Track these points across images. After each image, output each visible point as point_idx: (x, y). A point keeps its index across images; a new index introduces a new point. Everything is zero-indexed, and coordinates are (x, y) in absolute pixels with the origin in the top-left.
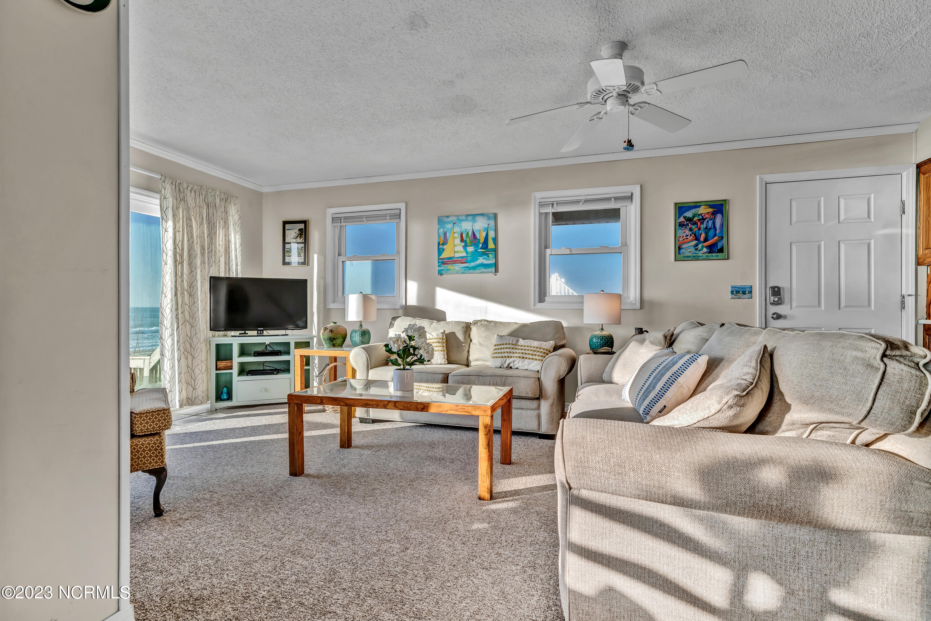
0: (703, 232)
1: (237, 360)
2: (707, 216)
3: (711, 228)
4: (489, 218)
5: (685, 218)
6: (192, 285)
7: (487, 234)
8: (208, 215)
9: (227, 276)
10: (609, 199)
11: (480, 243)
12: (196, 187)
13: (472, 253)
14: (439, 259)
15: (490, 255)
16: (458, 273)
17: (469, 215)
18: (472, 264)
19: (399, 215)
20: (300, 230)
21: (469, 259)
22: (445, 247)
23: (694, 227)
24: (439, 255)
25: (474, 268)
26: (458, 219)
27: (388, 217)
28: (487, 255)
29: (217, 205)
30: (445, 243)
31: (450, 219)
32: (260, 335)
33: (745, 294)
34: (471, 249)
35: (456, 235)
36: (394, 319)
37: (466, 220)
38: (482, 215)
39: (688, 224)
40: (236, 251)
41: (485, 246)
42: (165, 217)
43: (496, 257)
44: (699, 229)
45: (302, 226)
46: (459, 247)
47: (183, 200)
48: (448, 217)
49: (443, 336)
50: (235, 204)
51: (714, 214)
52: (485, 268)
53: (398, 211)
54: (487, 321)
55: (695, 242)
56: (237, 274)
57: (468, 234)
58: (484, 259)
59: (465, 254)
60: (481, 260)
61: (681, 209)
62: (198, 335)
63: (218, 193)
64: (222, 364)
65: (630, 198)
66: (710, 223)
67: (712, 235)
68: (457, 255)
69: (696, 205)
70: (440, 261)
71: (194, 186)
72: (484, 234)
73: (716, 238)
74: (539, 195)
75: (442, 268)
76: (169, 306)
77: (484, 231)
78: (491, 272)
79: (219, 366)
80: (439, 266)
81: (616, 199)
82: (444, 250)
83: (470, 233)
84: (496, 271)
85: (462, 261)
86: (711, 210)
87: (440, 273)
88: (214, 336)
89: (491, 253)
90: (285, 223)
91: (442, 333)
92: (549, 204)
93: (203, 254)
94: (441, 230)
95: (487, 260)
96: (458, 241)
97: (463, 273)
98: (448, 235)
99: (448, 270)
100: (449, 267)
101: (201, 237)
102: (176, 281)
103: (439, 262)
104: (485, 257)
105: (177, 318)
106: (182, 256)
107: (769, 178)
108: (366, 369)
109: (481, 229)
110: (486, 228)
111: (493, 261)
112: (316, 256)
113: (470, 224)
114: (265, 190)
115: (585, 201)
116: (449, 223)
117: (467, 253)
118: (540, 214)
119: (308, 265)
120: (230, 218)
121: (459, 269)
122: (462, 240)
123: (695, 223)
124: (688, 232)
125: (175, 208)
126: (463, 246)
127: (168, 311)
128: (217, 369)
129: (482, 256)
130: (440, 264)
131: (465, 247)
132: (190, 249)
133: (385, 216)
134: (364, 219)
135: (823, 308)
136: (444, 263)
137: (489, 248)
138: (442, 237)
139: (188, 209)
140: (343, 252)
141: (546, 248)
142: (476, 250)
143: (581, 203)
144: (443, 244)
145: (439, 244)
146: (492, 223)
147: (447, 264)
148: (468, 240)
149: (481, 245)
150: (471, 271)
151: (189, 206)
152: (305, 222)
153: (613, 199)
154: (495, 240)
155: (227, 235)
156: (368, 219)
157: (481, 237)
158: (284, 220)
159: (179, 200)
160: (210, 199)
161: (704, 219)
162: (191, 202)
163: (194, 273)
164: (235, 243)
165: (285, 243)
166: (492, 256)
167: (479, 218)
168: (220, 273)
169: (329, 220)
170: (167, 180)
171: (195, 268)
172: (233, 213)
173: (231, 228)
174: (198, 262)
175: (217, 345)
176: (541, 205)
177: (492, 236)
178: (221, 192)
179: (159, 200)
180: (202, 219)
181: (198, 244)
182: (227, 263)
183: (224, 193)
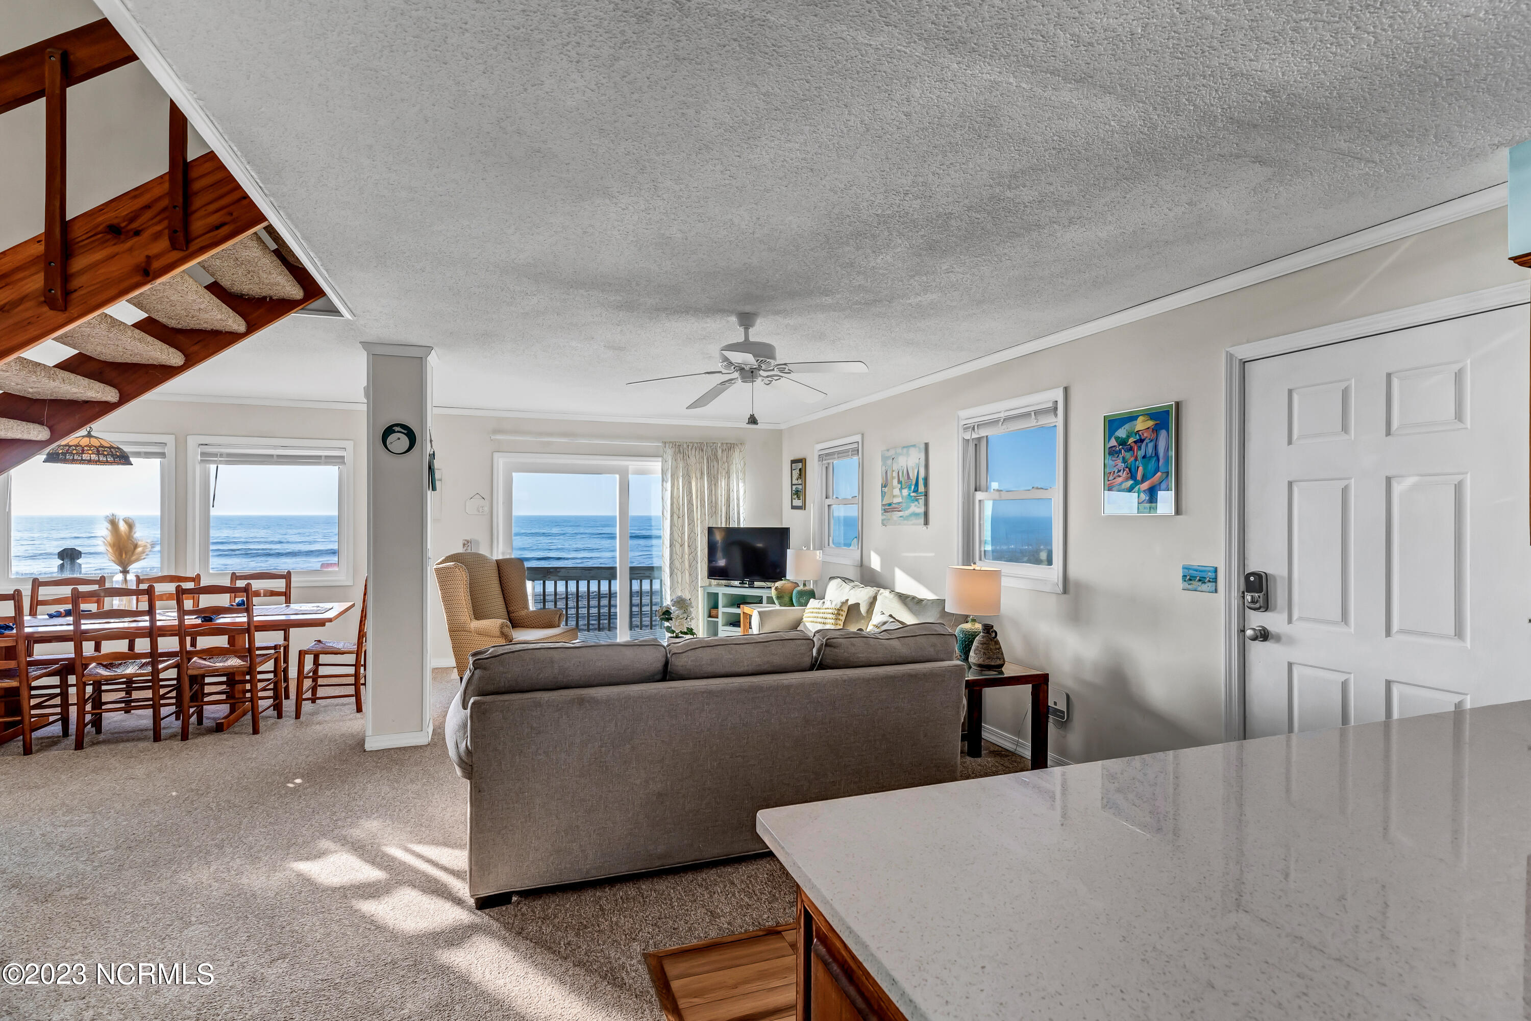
0: (1140, 465)
1: (721, 610)
2: (1145, 435)
3: (1151, 457)
4: (920, 450)
5: (1117, 439)
6: (692, 537)
7: (919, 473)
8: (708, 467)
9: (727, 526)
10: (1027, 415)
11: (912, 484)
12: (695, 445)
13: (906, 498)
14: (882, 505)
15: (920, 501)
16: (896, 523)
17: (904, 447)
18: (907, 513)
19: (858, 450)
20: (800, 470)
21: (904, 505)
22: (887, 488)
23: (1128, 455)
24: (882, 500)
25: (907, 518)
26: (896, 453)
27: (850, 453)
28: (917, 500)
29: (719, 457)
30: (886, 483)
31: (890, 453)
32: (751, 586)
33: (1205, 583)
34: (905, 492)
36: (832, 578)
37: (903, 453)
38: (914, 446)
39: (1120, 451)
41: (917, 488)
43: (926, 504)
44: (1136, 459)
45: (800, 465)
46: (896, 492)
47: (683, 459)
48: (889, 450)
50: (740, 452)
51: (1156, 430)
52: (919, 518)
53: (855, 445)
55: (1131, 482)
57: (903, 472)
58: (916, 506)
59: (900, 499)
60: (913, 507)
61: (1112, 424)
63: (719, 445)
64: (714, 612)
65: (1054, 409)
66: (1151, 445)
67: (1153, 469)
68: (895, 500)
69: (1131, 418)
70: (883, 507)
71: (695, 442)
72: (916, 472)
73: (1159, 474)
74: (963, 414)
75: (885, 517)
77: (916, 468)
78: (921, 524)
80: (883, 514)
81: (1037, 413)
82: (885, 492)
83: (905, 471)
84: (926, 523)
85: (899, 507)
86: (1150, 423)
87: (883, 524)
89: (922, 498)
90: (792, 462)
92: (969, 428)
94: (884, 468)
95: (919, 507)
96: (895, 482)
97: (900, 524)
98: (889, 474)
99: (888, 519)
100: (890, 515)
101: (701, 491)
103: (882, 509)
104: (916, 503)
107: (1244, 351)
109: (913, 465)
110: (918, 464)
111: (924, 509)
113: (905, 458)
114: (783, 427)
115: (1004, 420)
116: (889, 458)
117: (902, 498)
118: (962, 442)
119: (804, 509)
120: (733, 468)
121: (897, 518)
122: (899, 482)
123: (1131, 449)
124: (1121, 465)
125: (675, 467)
128: (710, 616)
129: (914, 502)
130: (883, 511)
131: (901, 489)
133: (847, 451)
134: (836, 456)
135: (1352, 630)
137: (920, 490)
138: (885, 477)
139: (688, 467)
140: (830, 494)
141: (976, 490)
142: (909, 494)
143: (1001, 423)
144: (885, 486)
145: (882, 487)
146: (922, 456)
147: (888, 512)
148: (903, 481)
149: (913, 487)
150: (905, 522)
151: (690, 464)
152: (803, 461)
153: (1033, 414)
154: (926, 480)
155: (728, 485)
156: (838, 456)
157: (913, 476)
158: (792, 459)
159: (677, 459)
160: (711, 453)
161: (1142, 441)
162: (692, 460)
163: (691, 525)
164: (738, 491)
165: (792, 485)
166: (922, 501)
167: (912, 450)
168: (721, 523)
169: (816, 458)
170: (667, 445)
171: (693, 521)
172: (737, 461)
173: (734, 477)
174: (697, 515)
175: (708, 593)
176: (966, 429)
177: (922, 474)
178: (722, 444)
179: (660, 464)
180: (702, 474)
181: (697, 497)
182: (728, 513)
183: (726, 444)
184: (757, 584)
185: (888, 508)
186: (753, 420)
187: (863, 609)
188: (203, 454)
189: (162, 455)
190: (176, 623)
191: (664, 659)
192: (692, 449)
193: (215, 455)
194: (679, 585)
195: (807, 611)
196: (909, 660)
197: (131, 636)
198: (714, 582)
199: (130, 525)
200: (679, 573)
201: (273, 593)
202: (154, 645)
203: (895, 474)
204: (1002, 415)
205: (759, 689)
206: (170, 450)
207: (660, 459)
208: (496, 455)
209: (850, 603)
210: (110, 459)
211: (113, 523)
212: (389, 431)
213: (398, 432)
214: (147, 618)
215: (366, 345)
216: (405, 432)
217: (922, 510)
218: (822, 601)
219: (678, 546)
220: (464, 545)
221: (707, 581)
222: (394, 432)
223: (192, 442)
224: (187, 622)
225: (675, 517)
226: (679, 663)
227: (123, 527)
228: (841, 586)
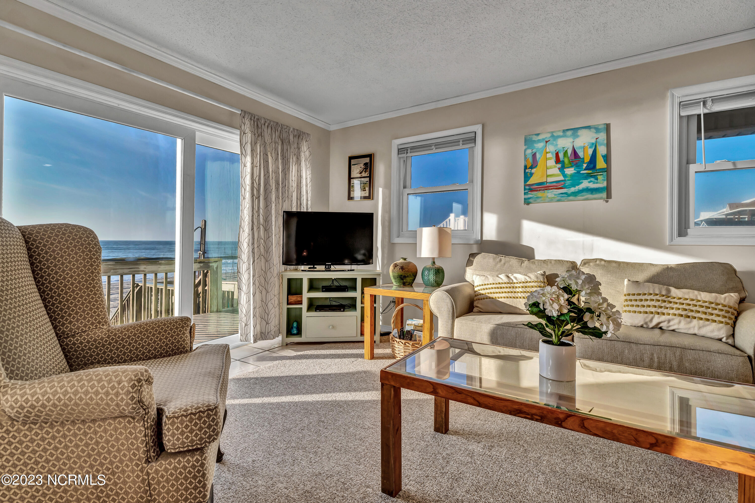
1: (306, 295)
4: (597, 130)
6: (267, 219)
7: (595, 152)
8: (282, 150)
9: (299, 211)
11: (583, 162)
12: (272, 123)
13: (572, 176)
14: (525, 185)
15: (599, 177)
16: (551, 200)
17: (568, 130)
18: (573, 189)
19: (474, 140)
20: (366, 164)
21: (568, 183)
22: (533, 171)
24: (526, 181)
25: (575, 194)
26: (553, 136)
27: (461, 143)
28: (596, 177)
29: (291, 141)
30: (534, 165)
31: (540, 137)
32: (328, 270)
34: (570, 171)
35: (549, 155)
36: (473, 255)
37: (564, 136)
38: (587, 127)
40: (307, 186)
41: (592, 166)
42: (244, 152)
43: (609, 179)
45: (367, 160)
46: (555, 171)
47: (261, 135)
48: (538, 135)
49: (544, 278)
50: (306, 141)
52: (592, 193)
53: (473, 135)
54: (605, 261)
56: (307, 208)
57: (566, 153)
58: (589, 182)
59: (562, 178)
60: (585, 184)
62: (272, 269)
63: (291, 129)
64: (293, 298)
68: (550, 180)
70: (527, 187)
71: (270, 122)
72: (590, 151)
74: (682, 92)
75: (530, 196)
76: (247, 240)
77: (590, 147)
78: (601, 199)
79: (290, 301)
80: (525, 194)
82: (532, 174)
83: (570, 152)
84: (609, 196)
85: (557, 186)
87: (527, 202)
88: (286, 270)
89: (601, 175)
90: (351, 158)
91: (542, 275)
93: (277, 189)
94: (529, 151)
95: (594, 183)
96: (552, 162)
97: (559, 201)
98: (538, 156)
99: (538, 198)
100: (539, 194)
101: (276, 172)
102: (253, 216)
103: (525, 189)
104: (592, 179)
105: (253, 253)
106: (259, 191)
108: (451, 318)
109: (586, 145)
110: (593, 144)
111: (605, 184)
112: (381, 190)
113: (571, 140)
114: (333, 128)
116: (539, 141)
117: (565, 175)
118: (681, 117)
119: (372, 199)
120: (302, 154)
121: (553, 196)
122: (558, 160)
125: (253, 143)
126: (559, 169)
127: (245, 245)
128: (288, 304)
129: (586, 179)
130: (527, 191)
131: (562, 169)
132: (267, 183)
133: (457, 141)
134: (433, 147)
136: (531, 190)
137: (598, 167)
138: (530, 160)
139: (264, 145)
140: (408, 184)
141: (688, 163)
142: (578, 172)
144: (531, 168)
145: (526, 168)
146: (602, 136)
147: (537, 191)
148: (566, 161)
149: (585, 165)
150: (571, 198)
151: (266, 141)
152: (370, 156)
154: (607, 158)
155: (299, 171)
156: (437, 147)
157: (586, 155)
158: (350, 155)
159: (257, 135)
160: (285, 135)
162: (267, 138)
167: (582, 132)
168: (294, 207)
170: (246, 116)
171: (270, 204)
172: (305, 149)
173: (303, 164)
174: (273, 197)
175: (286, 278)
176: (682, 105)
177: (601, 152)
178: (294, 129)
180: (277, 154)
182: (299, 198)
183: (297, 130)
184: (332, 267)
185: (536, 188)
192: (268, 127)
203: (551, 156)
221: (284, 267)
228: (501, 260)
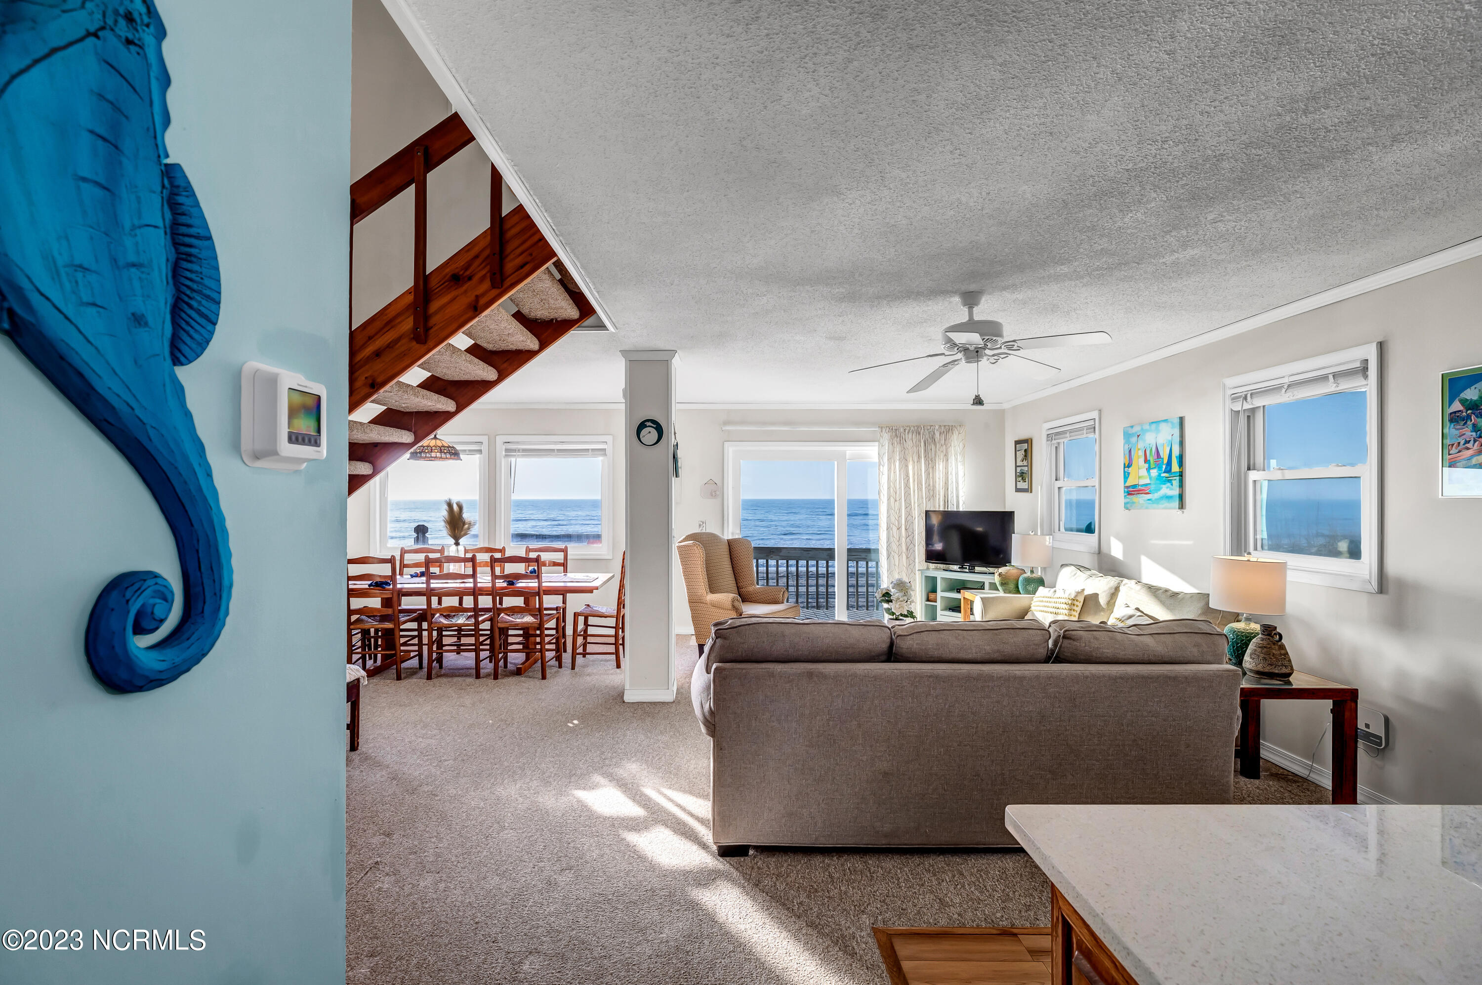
1: (940, 594)
4: (1174, 424)
7: (1171, 452)
8: (925, 451)
10: (1324, 379)
11: (1163, 463)
12: (912, 428)
13: (1155, 478)
14: (1125, 487)
15: (1174, 482)
16: (1143, 507)
17: (1152, 423)
18: (1157, 496)
19: (1094, 428)
20: (1025, 451)
21: (1153, 487)
22: (1130, 469)
24: (1125, 482)
25: (1157, 501)
26: (1142, 429)
28: (1170, 481)
29: (936, 440)
30: (1130, 463)
31: (1135, 430)
32: (972, 571)
34: (1154, 473)
37: (1151, 430)
38: (1166, 421)
39: (1469, 417)
41: (1169, 468)
42: (881, 460)
43: (1182, 485)
45: (1025, 446)
46: (1143, 472)
47: (900, 443)
48: (1133, 427)
50: (960, 434)
52: (1168, 502)
53: (1092, 423)
56: (958, 506)
57: (1151, 450)
58: (1167, 488)
59: (1147, 481)
61: (1456, 383)
63: (937, 427)
64: (932, 596)
65: (1364, 370)
68: (1141, 482)
70: (1126, 489)
71: (911, 425)
72: (1168, 451)
74: (1231, 382)
75: (1128, 500)
77: (1168, 446)
78: (1175, 509)
79: (930, 598)
80: (1125, 497)
81: (1339, 375)
82: (1129, 474)
83: (1154, 450)
84: (1182, 506)
85: (1146, 490)
87: (1127, 507)
88: (927, 568)
89: (1176, 480)
90: (1016, 443)
92: (1240, 397)
94: (1127, 447)
95: (1171, 489)
96: (1142, 459)
97: (1147, 508)
98: (1133, 453)
99: (1134, 503)
100: (1135, 498)
103: (1125, 491)
104: (1169, 484)
109: (1165, 442)
110: (1170, 441)
111: (1179, 492)
113: (1155, 435)
114: (1006, 406)
115: (1289, 386)
116: (1133, 435)
117: (1150, 478)
118: (1231, 413)
119: (1031, 492)
120: (952, 451)
121: (1143, 502)
122: (1146, 461)
125: (891, 452)
126: (1147, 469)
128: (928, 600)
129: (1166, 484)
130: (1126, 494)
131: (1149, 470)
133: (1081, 429)
134: (1068, 435)
136: (1129, 493)
137: (1173, 470)
138: (1128, 457)
139: (903, 450)
140: (1061, 475)
141: (1249, 469)
142: (1159, 475)
143: (1284, 390)
144: (1129, 466)
145: (1125, 467)
146: (1177, 432)
147: (1132, 494)
148: (1152, 460)
149: (1164, 467)
150: (1155, 505)
151: (906, 446)
152: (1029, 442)
153: (1331, 377)
154: (1181, 458)
155: (946, 468)
156: (1070, 434)
157: (1165, 455)
158: (1017, 439)
159: (895, 444)
160: (929, 436)
162: (909, 444)
163: (909, 508)
164: (957, 474)
165: (1016, 466)
166: (1176, 482)
167: (1163, 426)
168: (939, 506)
169: (1044, 437)
170: (884, 430)
171: (910, 504)
172: (956, 443)
173: (952, 460)
174: (914, 499)
175: (926, 577)
176: (1234, 398)
177: (1176, 452)
178: (940, 427)
179: (877, 448)
180: (919, 457)
181: (914, 481)
182: (946, 496)
183: (945, 426)
184: (977, 569)
185: (1132, 491)
186: (978, 401)
187: (1103, 600)
188: (507, 450)
189: (480, 451)
190: (490, 585)
191: (889, 640)
192: (908, 432)
193: (514, 451)
194: (896, 568)
195: (1035, 599)
196: (1166, 659)
197: (460, 594)
198: (932, 566)
199: (460, 508)
200: (896, 556)
201: (555, 564)
202: (476, 601)
203: (1141, 453)
204: (1286, 380)
205: (990, 677)
206: (485, 448)
207: (877, 444)
208: (726, 444)
209: (1086, 593)
210: (448, 456)
211: (450, 505)
212: (642, 426)
213: (649, 426)
214: (471, 580)
215: (624, 353)
216: (655, 426)
217: (1176, 492)
218: (1053, 590)
219: (895, 529)
220: (700, 525)
221: (924, 565)
222: (646, 426)
223: (500, 440)
224: (498, 585)
225: (892, 500)
226: (905, 645)
227: (455, 507)
228: (1075, 574)
